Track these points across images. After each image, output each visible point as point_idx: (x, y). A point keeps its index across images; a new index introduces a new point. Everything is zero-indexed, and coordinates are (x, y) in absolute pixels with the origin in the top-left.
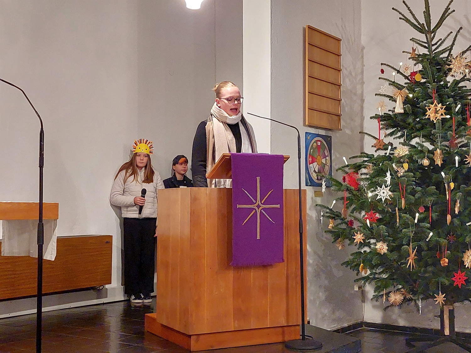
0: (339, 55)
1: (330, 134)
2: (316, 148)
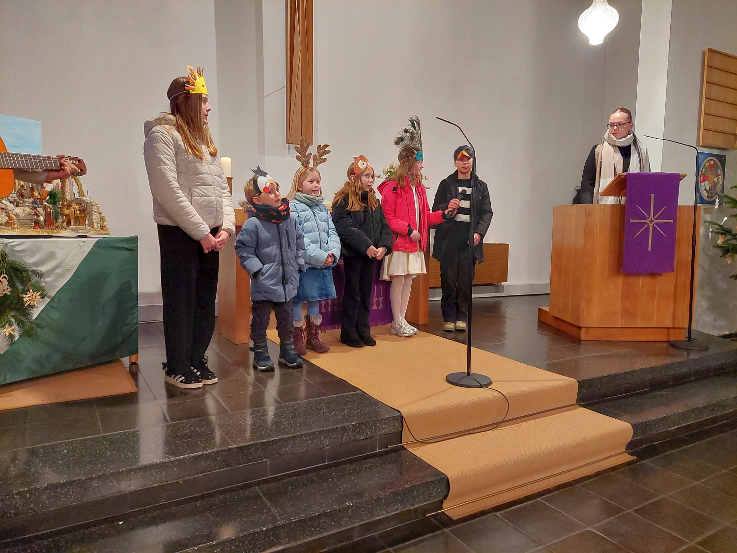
2: (708, 167)
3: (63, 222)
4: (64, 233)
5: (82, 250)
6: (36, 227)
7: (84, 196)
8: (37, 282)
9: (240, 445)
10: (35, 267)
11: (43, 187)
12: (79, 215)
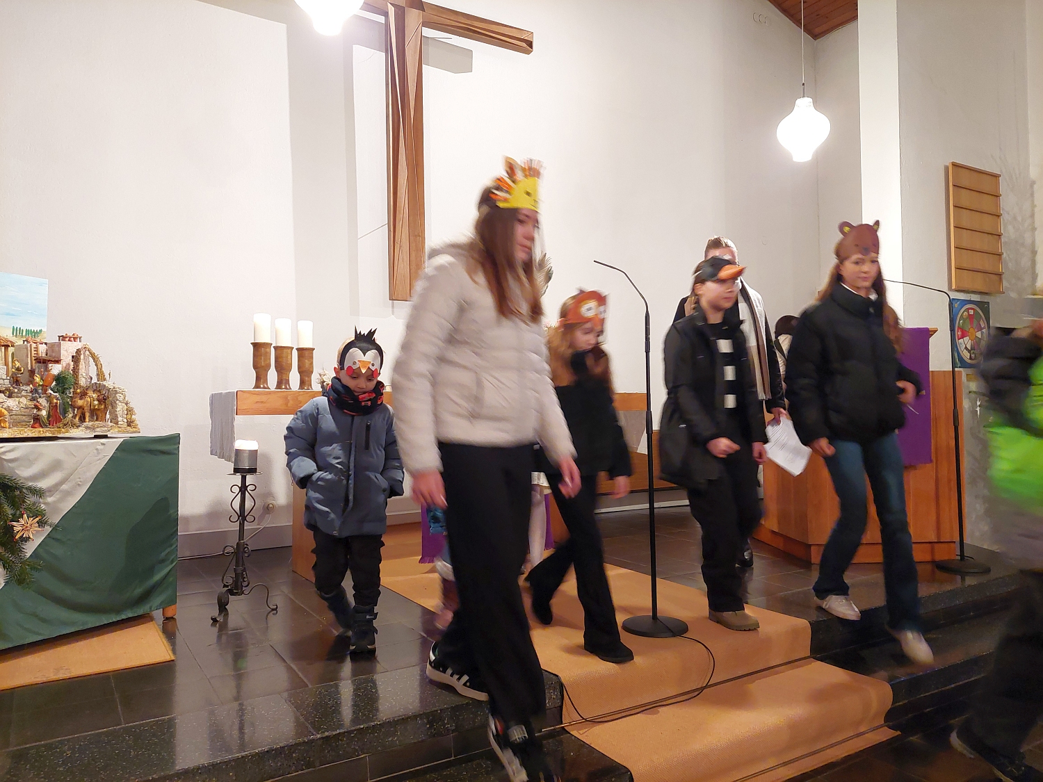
0: (998, 196)
1: (986, 299)
2: (967, 318)
3: (74, 417)
4: (74, 432)
5: (100, 456)
6: (36, 426)
7: (105, 380)
8: (34, 504)
9: (327, 734)
10: (31, 481)
11: (47, 369)
12: (97, 407)
